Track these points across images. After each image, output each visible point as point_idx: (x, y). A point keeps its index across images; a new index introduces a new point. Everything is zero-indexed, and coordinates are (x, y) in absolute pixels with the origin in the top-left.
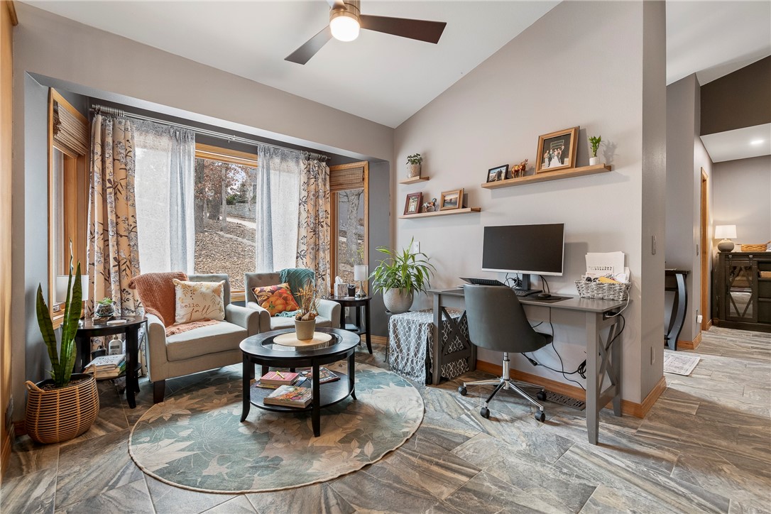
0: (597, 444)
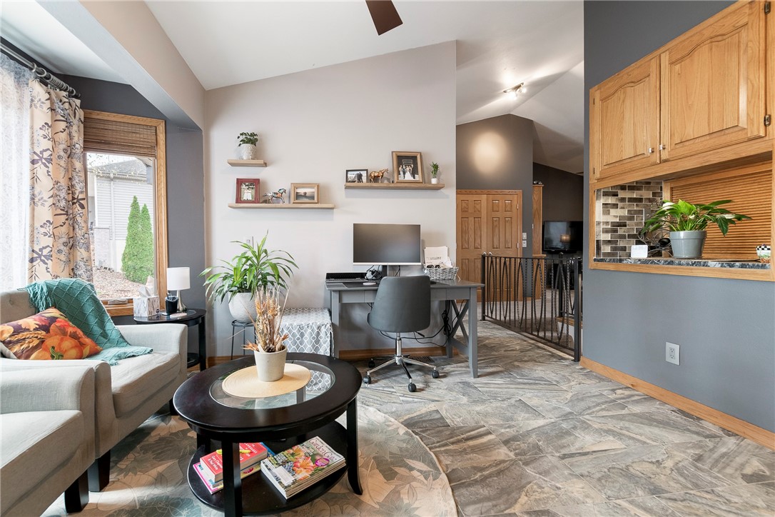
0: (479, 376)
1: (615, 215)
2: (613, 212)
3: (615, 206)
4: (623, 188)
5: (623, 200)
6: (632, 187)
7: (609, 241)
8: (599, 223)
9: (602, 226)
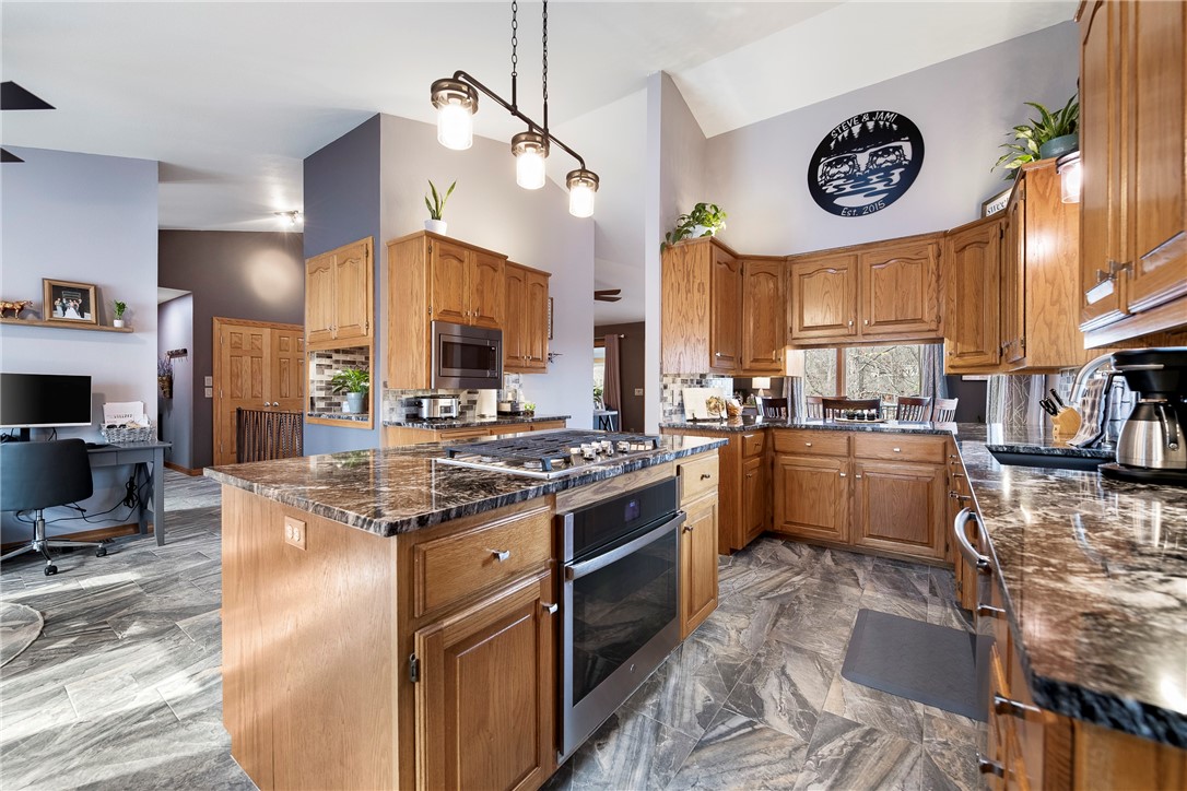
0: (167, 544)
1: (328, 375)
2: (327, 372)
3: (330, 367)
4: (337, 351)
5: (337, 362)
6: (345, 352)
7: (323, 398)
8: (313, 382)
9: (316, 384)
